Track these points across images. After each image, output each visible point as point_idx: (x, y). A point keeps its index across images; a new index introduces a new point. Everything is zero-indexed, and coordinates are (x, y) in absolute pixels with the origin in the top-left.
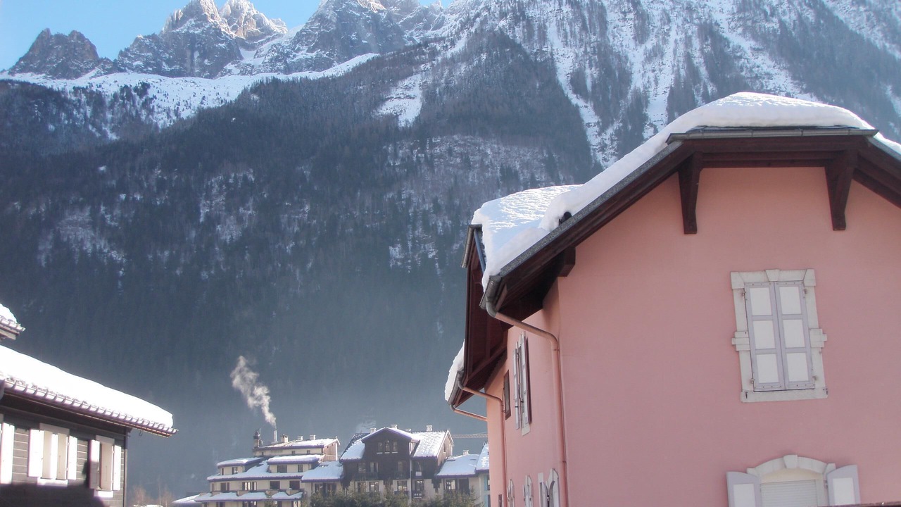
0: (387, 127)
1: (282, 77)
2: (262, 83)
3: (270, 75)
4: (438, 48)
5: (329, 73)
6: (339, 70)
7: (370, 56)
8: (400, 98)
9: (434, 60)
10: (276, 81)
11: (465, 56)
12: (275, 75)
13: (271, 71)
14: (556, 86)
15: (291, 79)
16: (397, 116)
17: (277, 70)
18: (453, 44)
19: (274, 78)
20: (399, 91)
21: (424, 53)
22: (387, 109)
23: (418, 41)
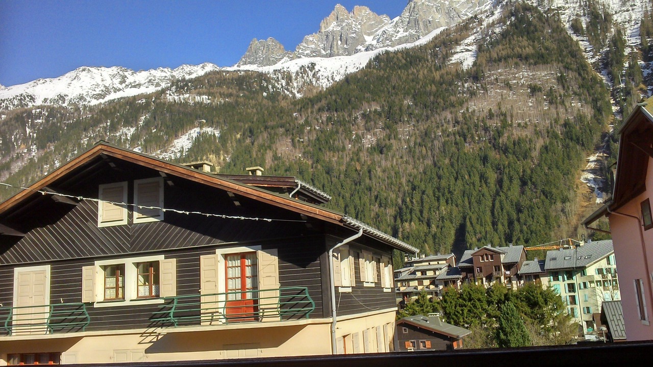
0: (457, 70)
1: (391, 49)
2: (379, 54)
3: (384, 49)
4: (484, 17)
5: (418, 43)
6: (424, 41)
7: (442, 29)
8: (463, 52)
9: (482, 25)
10: (387, 52)
11: (501, 21)
12: (386, 48)
13: (384, 47)
14: (563, 30)
15: (397, 50)
16: (462, 63)
17: (388, 46)
18: (492, 14)
19: (386, 50)
20: (462, 47)
21: (475, 22)
22: (455, 59)
23: (471, 16)
